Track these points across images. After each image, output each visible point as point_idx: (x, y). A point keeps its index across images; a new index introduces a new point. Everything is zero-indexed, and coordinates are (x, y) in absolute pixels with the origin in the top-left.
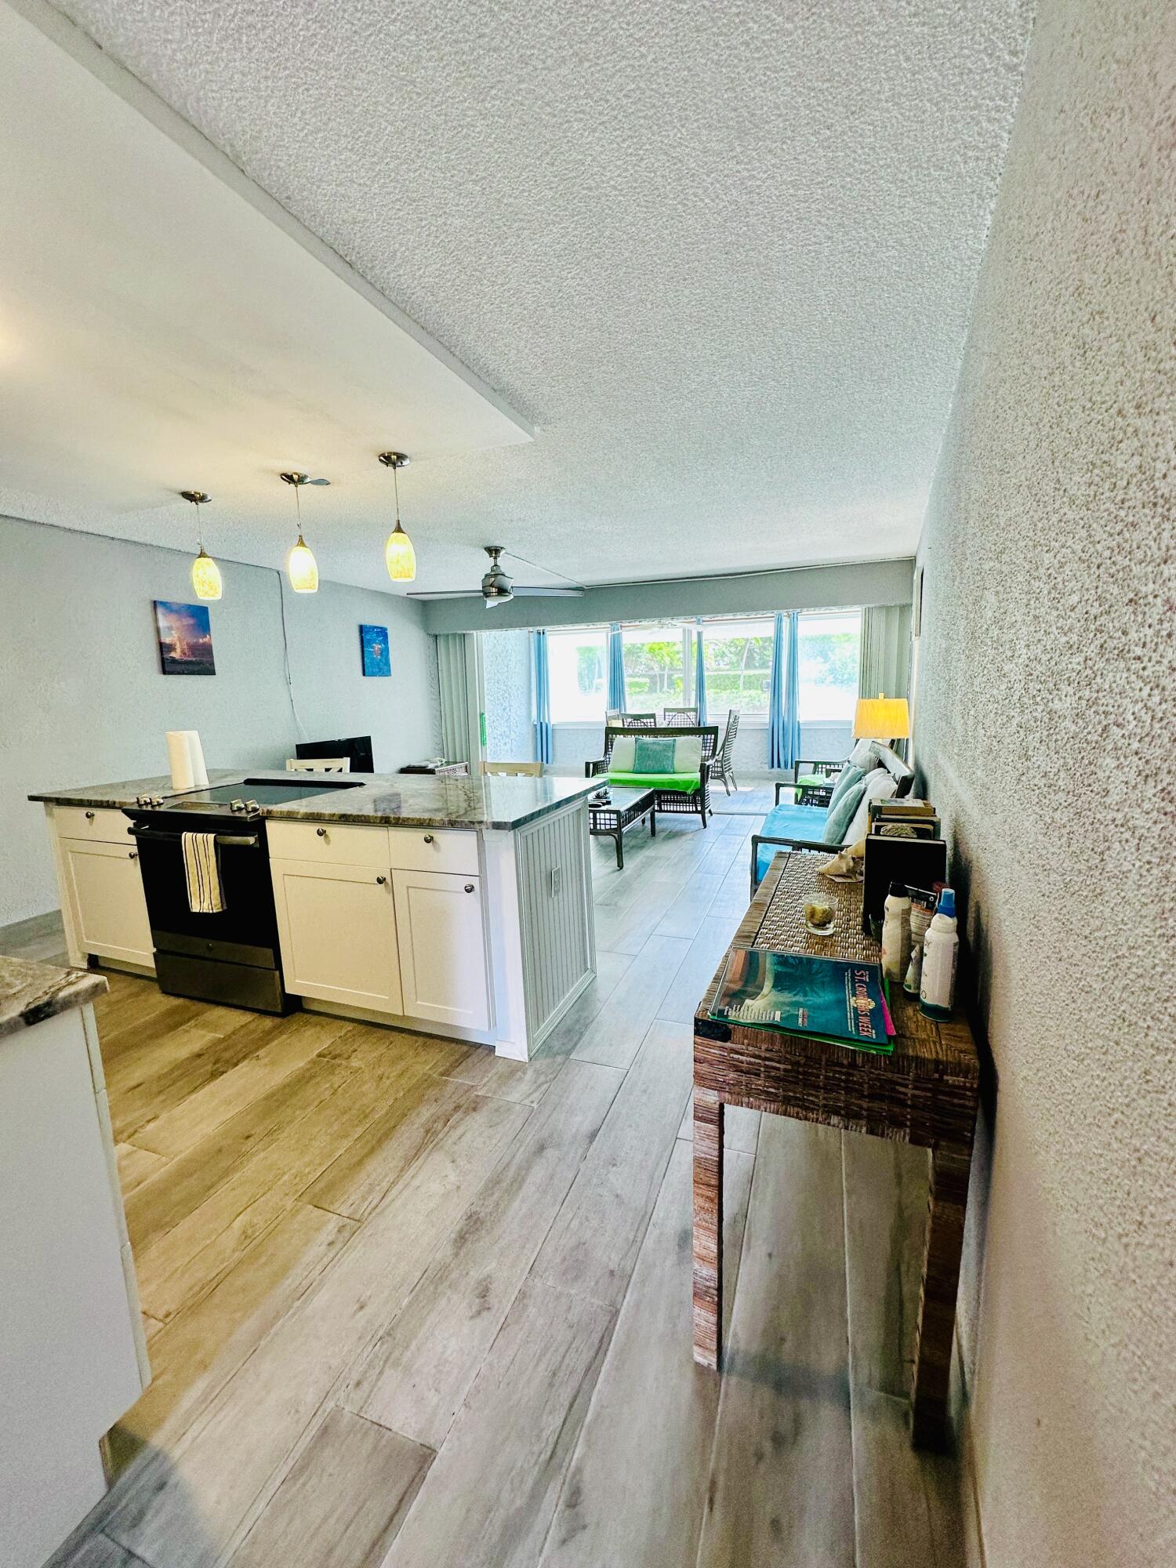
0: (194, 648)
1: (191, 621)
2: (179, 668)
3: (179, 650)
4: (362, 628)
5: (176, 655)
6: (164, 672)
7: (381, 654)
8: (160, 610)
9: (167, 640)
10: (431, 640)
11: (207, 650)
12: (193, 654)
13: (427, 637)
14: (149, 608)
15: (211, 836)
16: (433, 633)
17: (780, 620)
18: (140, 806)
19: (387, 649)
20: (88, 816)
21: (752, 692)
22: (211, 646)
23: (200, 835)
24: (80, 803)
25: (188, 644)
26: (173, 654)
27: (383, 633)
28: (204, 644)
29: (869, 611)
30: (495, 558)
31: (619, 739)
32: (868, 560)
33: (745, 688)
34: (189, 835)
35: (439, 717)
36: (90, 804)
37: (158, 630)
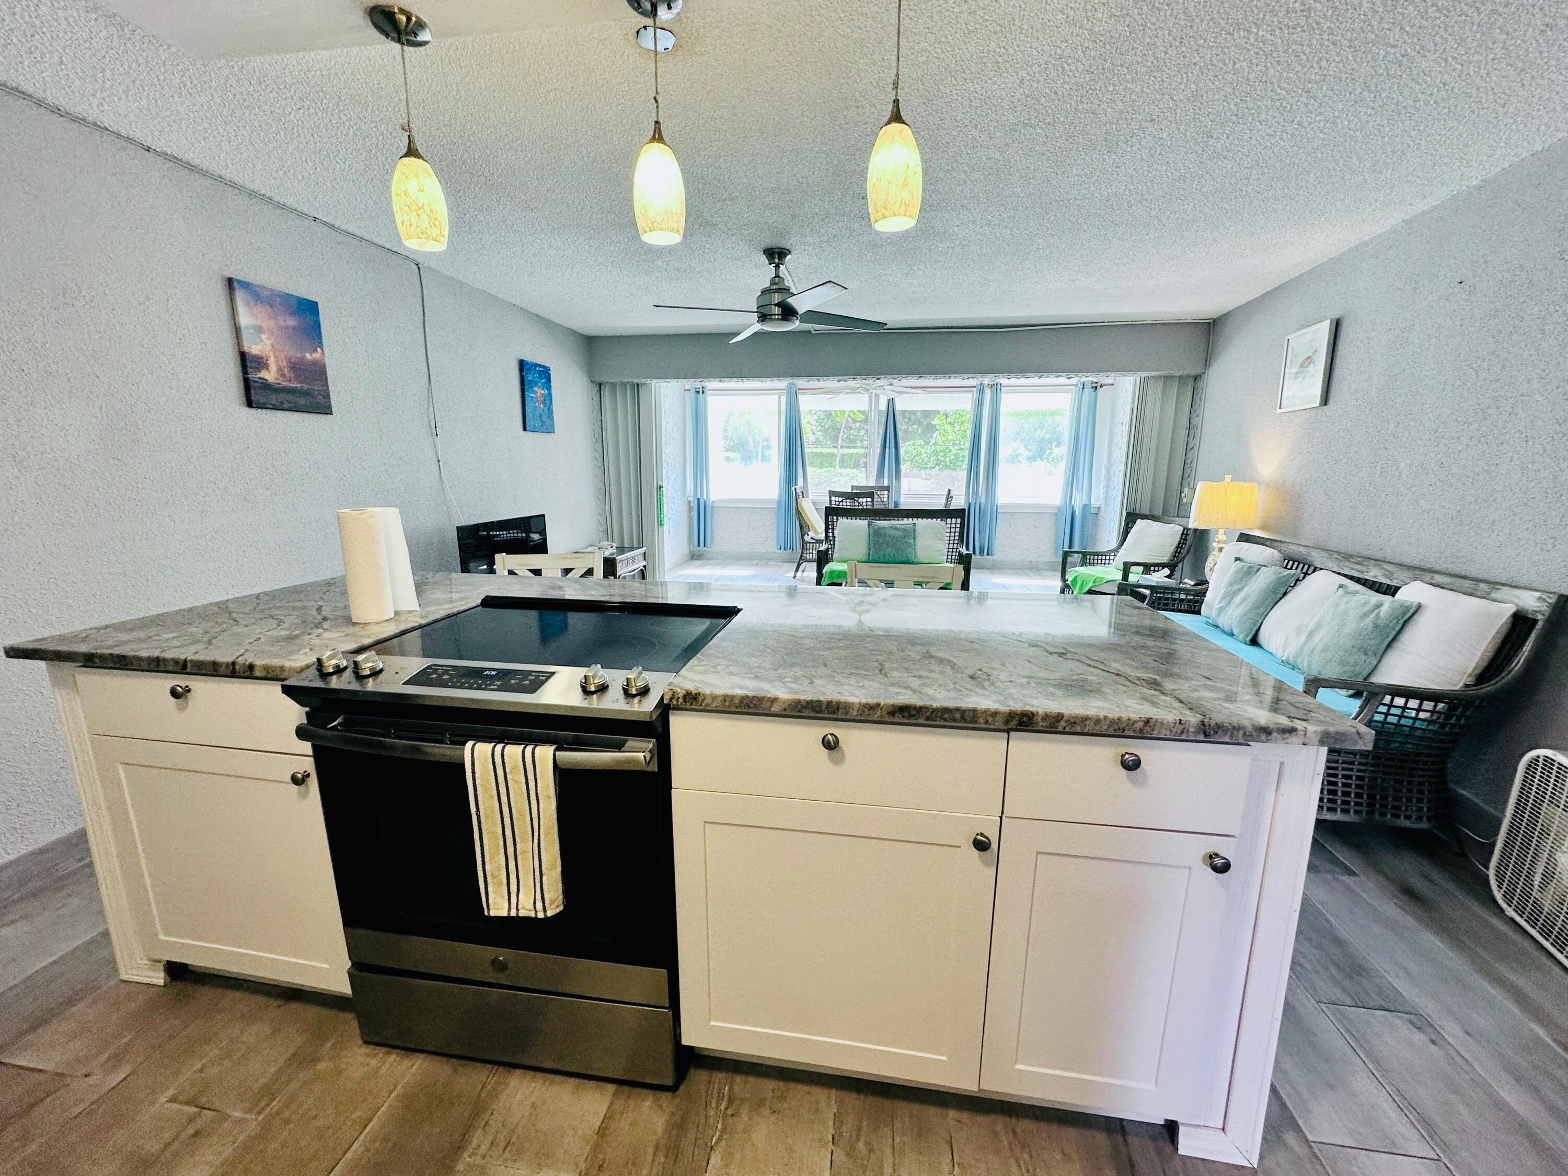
0: (297, 367)
1: (291, 322)
2: (274, 399)
3: (273, 368)
4: (522, 364)
5: (270, 375)
6: (250, 404)
7: (544, 403)
8: (240, 296)
9: (254, 349)
10: (596, 389)
11: (318, 373)
12: (298, 378)
13: (590, 384)
14: (220, 290)
15: (545, 753)
16: (598, 380)
17: (981, 391)
18: (324, 676)
19: (550, 395)
20: (174, 693)
21: (849, 471)
22: (324, 366)
23: (513, 751)
24: (156, 665)
25: (289, 360)
26: (264, 374)
27: (545, 373)
28: (314, 363)
29: (1144, 383)
30: (777, 266)
31: (843, 523)
32: (1166, 318)
33: (841, 467)
34: (483, 749)
35: (604, 490)
36: (182, 667)
37: (237, 330)
